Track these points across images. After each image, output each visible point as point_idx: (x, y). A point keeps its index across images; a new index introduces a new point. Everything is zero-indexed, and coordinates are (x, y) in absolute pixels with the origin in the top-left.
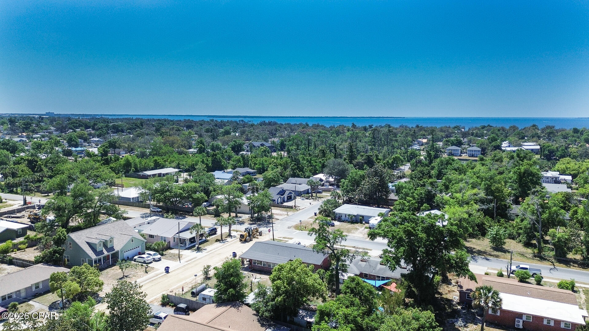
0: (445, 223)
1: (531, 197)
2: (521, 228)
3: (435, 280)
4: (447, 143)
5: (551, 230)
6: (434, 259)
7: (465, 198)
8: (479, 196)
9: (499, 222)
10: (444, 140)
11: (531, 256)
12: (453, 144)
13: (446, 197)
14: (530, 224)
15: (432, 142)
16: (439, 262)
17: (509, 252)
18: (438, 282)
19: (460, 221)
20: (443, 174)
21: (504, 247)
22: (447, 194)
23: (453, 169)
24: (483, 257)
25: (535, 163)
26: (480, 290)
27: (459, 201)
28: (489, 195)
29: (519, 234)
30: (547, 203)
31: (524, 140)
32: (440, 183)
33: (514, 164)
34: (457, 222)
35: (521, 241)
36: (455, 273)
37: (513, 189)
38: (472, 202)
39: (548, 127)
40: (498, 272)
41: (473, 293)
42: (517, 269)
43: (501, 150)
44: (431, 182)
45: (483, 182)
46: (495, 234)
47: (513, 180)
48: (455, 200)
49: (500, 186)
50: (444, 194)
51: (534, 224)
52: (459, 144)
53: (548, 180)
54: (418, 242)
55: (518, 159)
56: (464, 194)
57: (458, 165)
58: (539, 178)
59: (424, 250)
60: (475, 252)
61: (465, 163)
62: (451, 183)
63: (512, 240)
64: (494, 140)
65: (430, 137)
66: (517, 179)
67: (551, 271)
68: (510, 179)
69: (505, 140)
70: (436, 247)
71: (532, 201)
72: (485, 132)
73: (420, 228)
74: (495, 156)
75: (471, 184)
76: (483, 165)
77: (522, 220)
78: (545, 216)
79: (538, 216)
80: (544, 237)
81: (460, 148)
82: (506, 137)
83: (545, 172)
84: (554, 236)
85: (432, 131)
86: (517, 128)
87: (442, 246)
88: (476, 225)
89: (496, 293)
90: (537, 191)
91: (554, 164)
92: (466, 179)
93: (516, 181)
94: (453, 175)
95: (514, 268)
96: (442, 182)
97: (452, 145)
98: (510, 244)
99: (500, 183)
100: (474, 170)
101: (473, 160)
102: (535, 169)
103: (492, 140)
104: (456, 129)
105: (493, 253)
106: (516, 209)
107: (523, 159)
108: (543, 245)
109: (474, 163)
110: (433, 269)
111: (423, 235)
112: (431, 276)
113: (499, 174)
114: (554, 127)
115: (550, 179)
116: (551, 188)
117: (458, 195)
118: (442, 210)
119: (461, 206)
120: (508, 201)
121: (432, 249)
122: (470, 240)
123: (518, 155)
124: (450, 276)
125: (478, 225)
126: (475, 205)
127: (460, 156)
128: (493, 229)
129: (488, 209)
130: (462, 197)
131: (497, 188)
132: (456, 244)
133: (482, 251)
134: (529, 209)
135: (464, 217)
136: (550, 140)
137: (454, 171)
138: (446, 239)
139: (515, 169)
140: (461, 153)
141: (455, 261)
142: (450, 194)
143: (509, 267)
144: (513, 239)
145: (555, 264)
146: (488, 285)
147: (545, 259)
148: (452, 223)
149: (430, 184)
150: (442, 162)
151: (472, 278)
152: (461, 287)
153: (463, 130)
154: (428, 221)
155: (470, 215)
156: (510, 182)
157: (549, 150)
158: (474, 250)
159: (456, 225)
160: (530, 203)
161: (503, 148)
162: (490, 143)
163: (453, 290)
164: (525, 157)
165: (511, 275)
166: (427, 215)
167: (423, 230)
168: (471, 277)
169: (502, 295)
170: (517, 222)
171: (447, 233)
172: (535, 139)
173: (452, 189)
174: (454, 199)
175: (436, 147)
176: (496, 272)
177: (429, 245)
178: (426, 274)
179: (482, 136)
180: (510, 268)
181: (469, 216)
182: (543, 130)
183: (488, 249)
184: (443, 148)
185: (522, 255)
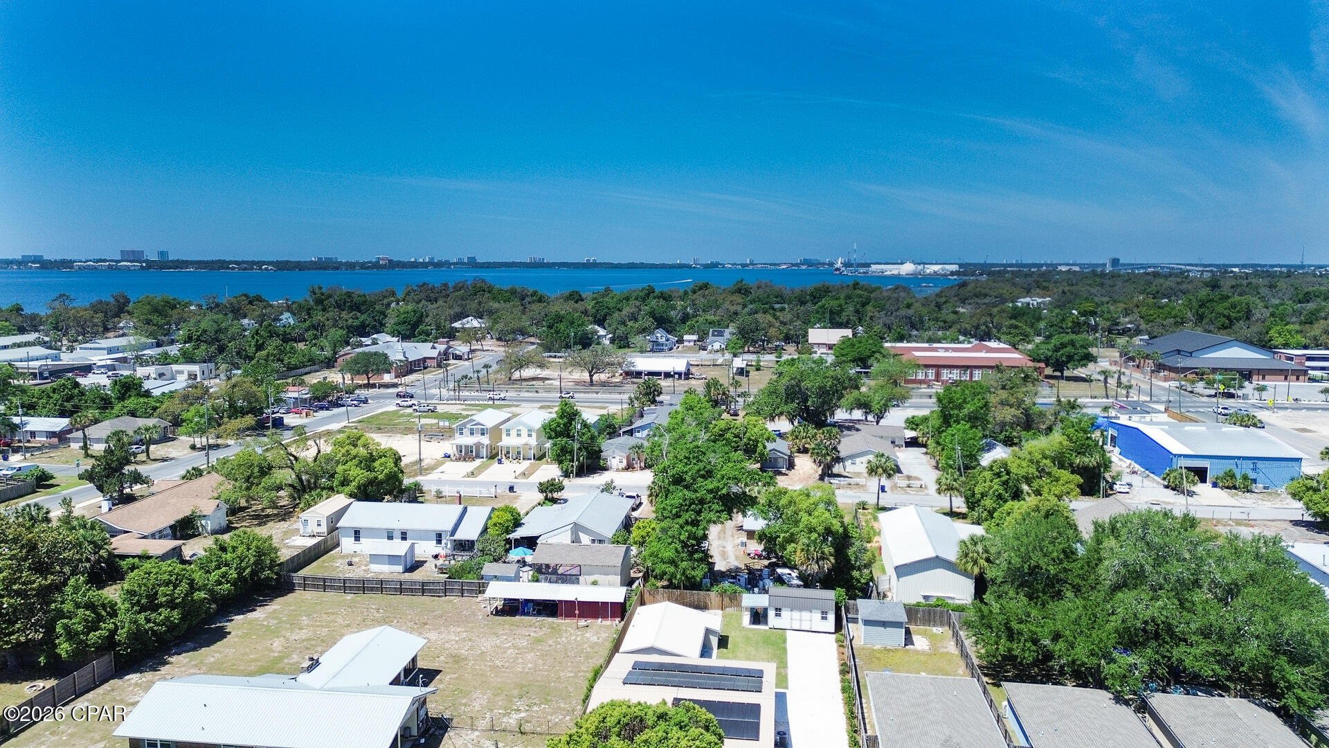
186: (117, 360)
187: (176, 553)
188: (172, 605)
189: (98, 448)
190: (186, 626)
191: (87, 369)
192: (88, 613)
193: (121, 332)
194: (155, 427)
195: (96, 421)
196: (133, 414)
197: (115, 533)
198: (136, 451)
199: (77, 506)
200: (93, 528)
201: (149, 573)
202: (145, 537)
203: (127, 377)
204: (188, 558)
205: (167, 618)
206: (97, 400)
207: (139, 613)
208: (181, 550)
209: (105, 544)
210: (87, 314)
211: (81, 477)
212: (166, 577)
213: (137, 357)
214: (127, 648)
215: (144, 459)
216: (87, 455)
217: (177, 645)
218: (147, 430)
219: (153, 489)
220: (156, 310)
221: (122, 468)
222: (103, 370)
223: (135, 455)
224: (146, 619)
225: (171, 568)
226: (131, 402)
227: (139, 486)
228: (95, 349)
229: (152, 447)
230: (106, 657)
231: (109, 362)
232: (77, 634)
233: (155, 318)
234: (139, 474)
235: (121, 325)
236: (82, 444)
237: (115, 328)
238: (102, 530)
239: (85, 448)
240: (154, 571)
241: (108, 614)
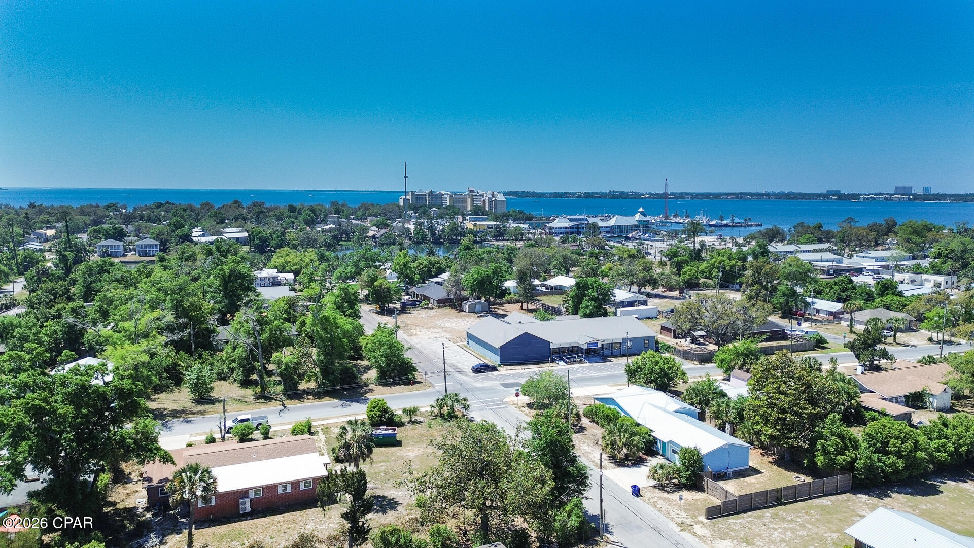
0: (108, 379)
1: (243, 310)
2: (234, 361)
3: (99, 483)
4: (96, 235)
5: (275, 355)
6: (94, 446)
7: (140, 327)
8: (164, 320)
9: (200, 357)
10: (91, 229)
11: (251, 399)
12: (108, 236)
13: (105, 331)
14: (246, 351)
15: (65, 234)
16: (105, 448)
17: (221, 401)
18: (106, 484)
19: (136, 368)
20: (94, 291)
21: (212, 394)
22: (105, 326)
23: (113, 281)
24: (181, 419)
25: (243, 258)
26: (181, 475)
27: (131, 335)
28: (180, 317)
29: (232, 371)
30: (266, 316)
31: (223, 225)
32: (91, 307)
33: (214, 263)
34: (130, 371)
35: (235, 380)
36: (136, 460)
37: (216, 303)
38: (154, 333)
39: (255, 204)
40: (208, 437)
41: (170, 483)
42: (234, 424)
43: (192, 241)
44: (72, 308)
45: (169, 297)
46: (196, 378)
47: (215, 288)
48: (122, 334)
49: (196, 299)
50: (100, 326)
51: (251, 350)
52: (119, 235)
53: (263, 282)
54: (58, 424)
55: (218, 254)
56: (139, 322)
57: (121, 273)
58: (251, 280)
59: (72, 435)
60: (166, 415)
61: (133, 268)
62: (111, 305)
63: (222, 382)
64: (178, 226)
65: (60, 225)
66: (220, 286)
67: (281, 414)
68: (211, 287)
69: (197, 226)
70: (95, 424)
71: (245, 315)
72: (163, 213)
73: (59, 398)
74: (183, 253)
75: (148, 302)
76: (165, 268)
77: (234, 349)
78: (265, 335)
79: (256, 338)
80: (267, 366)
81: (121, 243)
82: (198, 220)
83: (258, 271)
84: (279, 362)
85: (64, 215)
86: (213, 206)
87: (106, 420)
88: (165, 370)
89: (206, 471)
90: (251, 301)
91: (269, 258)
92: (138, 295)
93: (219, 290)
94: (115, 292)
95: (229, 423)
96: (94, 305)
97: (106, 239)
98: (221, 389)
99: (195, 295)
100: (152, 278)
101: (148, 262)
102: (244, 268)
103: (175, 227)
104: (110, 209)
105: (196, 410)
106: (224, 333)
107: (226, 254)
108: (266, 378)
109: (150, 267)
110: (93, 465)
111: (67, 409)
112: (92, 479)
113: (192, 280)
114: (263, 204)
115: (266, 280)
116: (269, 294)
117: (129, 325)
118: (99, 356)
119: (134, 342)
120: (211, 322)
121: (88, 428)
122: (157, 396)
123: (218, 249)
124: (125, 467)
125: (168, 370)
126: (158, 336)
127: (124, 256)
128: (192, 372)
129: (181, 339)
130: (135, 327)
131: (192, 304)
132: (131, 409)
133: (178, 411)
134: (243, 329)
135: (142, 360)
136: (260, 223)
137: (115, 284)
138: (112, 405)
139: (217, 271)
140: (125, 250)
141: (134, 439)
142: (112, 325)
143: (223, 424)
144: (224, 379)
145: (284, 402)
146: (193, 462)
147: (271, 399)
148: (122, 376)
149: (71, 312)
150: (90, 269)
151: (167, 458)
152: (149, 480)
153: (124, 211)
154: (75, 381)
155: (152, 355)
156: (212, 292)
157: (260, 239)
158: (166, 412)
159: (130, 376)
160: (242, 320)
161: (194, 239)
162: (173, 231)
163: (135, 489)
164: (228, 251)
165: (227, 436)
166: (71, 370)
167: (66, 399)
168: (164, 458)
169: (215, 472)
170: (227, 352)
171: (115, 394)
172: (240, 222)
173: (115, 315)
174: (120, 332)
175: (76, 244)
176: (204, 438)
177: (81, 424)
178: (81, 478)
179: (158, 220)
180: (225, 426)
181: (151, 358)
182: (249, 209)
183: (188, 405)
184: (90, 245)
185: (240, 400)
186: (881, 266)
187: (907, 417)
188: (898, 454)
189: (860, 328)
190: (907, 474)
191: (859, 271)
192: (838, 441)
193: (887, 246)
194: (903, 319)
195: (861, 309)
196: (888, 307)
197: (864, 390)
198: (887, 335)
199: (840, 365)
200: (849, 383)
201: (885, 426)
202: (885, 399)
203: (887, 280)
204: (915, 424)
205: (894, 464)
206: (864, 294)
207: (874, 452)
208: (911, 416)
209: (856, 396)
210: (864, 233)
211: (845, 346)
212: (897, 433)
213: (896, 266)
214: (861, 475)
215: (892, 342)
216: (851, 332)
217: (898, 486)
218: (897, 320)
219: (895, 365)
220: (916, 232)
221: (875, 345)
222: (870, 273)
223: (885, 337)
224: (878, 458)
225: (901, 428)
226: (888, 299)
227: (885, 361)
228: (867, 257)
229: (899, 334)
230: (847, 475)
231: (875, 268)
232: (829, 453)
233: (914, 238)
234: (887, 352)
235: (888, 241)
236: (849, 323)
237: (883, 244)
238: (856, 386)
239: (851, 326)
240: (888, 425)
241: (852, 446)
